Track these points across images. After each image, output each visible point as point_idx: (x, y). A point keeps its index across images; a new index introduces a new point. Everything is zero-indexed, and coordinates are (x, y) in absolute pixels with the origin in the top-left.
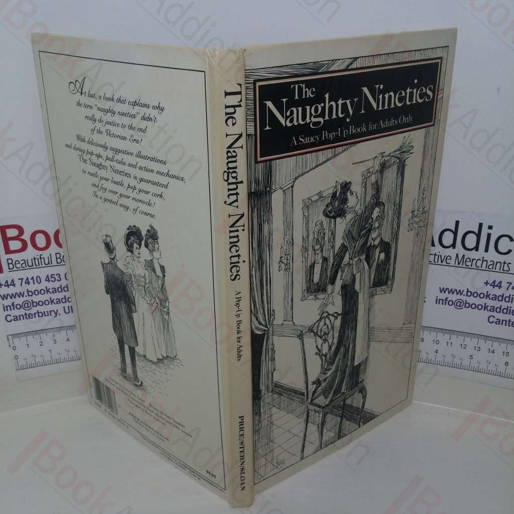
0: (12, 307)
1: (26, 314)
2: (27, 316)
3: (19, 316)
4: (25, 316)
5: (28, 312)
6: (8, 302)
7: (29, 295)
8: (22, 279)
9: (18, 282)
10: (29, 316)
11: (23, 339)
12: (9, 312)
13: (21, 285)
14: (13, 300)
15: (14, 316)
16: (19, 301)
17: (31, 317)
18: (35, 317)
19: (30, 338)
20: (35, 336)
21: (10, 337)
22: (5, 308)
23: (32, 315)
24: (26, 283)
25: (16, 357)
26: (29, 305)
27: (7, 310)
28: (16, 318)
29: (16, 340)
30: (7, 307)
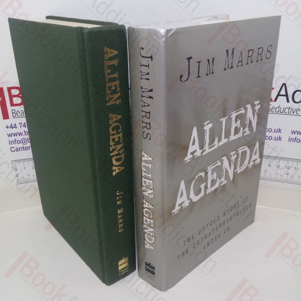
0: (15, 142)
1: (23, 147)
2: (24, 148)
3: (19, 148)
4: (23, 148)
5: (25, 146)
6: (13, 138)
7: (25, 135)
8: (21, 123)
9: (18, 126)
10: (25, 149)
11: (22, 163)
12: (13, 145)
13: (21, 128)
14: (16, 137)
15: (16, 148)
16: (19, 138)
17: (27, 149)
18: (29, 149)
19: (26, 163)
20: (29, 162)
21: (13, 162)
22: (11, 143)
23: (28, 148)
24: (23, 126)
25: (17, 175)
26: (26, 142)
27: (12, 144)
28: (17, 150)
29: (17, 164)
30: (11, 142)
